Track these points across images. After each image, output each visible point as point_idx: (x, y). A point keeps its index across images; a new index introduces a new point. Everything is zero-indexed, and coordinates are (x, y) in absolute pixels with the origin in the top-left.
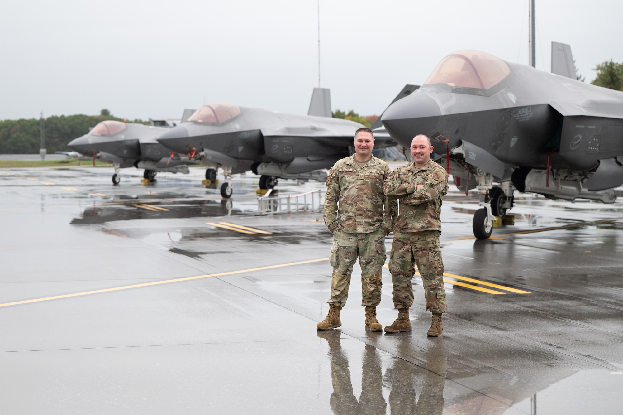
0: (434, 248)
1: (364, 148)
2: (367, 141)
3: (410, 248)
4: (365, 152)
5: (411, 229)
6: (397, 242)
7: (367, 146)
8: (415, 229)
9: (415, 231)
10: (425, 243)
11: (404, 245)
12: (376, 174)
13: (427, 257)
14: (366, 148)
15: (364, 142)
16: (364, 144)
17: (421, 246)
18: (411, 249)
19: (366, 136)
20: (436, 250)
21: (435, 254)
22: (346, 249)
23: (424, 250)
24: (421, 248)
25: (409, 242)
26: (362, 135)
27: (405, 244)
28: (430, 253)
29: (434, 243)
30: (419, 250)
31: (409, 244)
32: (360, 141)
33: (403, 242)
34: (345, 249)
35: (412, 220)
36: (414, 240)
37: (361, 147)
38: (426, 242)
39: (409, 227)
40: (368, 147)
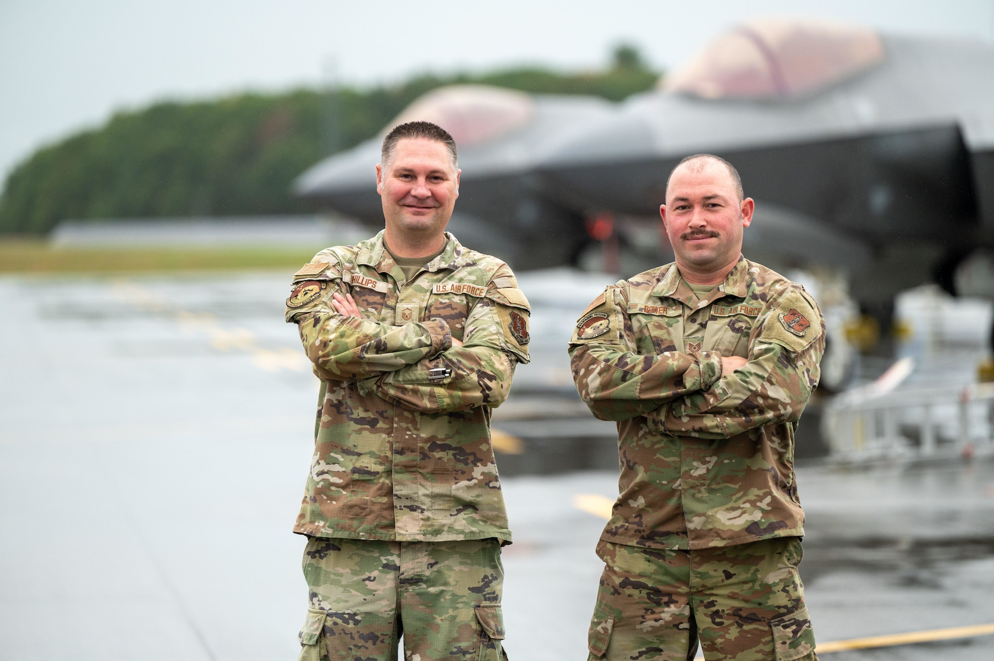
0: (790, 611)
1: (421, 204)
2: (434, 176)
3: (687, 612)
4: (427, 219)
5: (699, 535)
6: (629, 591)
7: (434, 196)
8: (718, 534)
9: (717, 543)
10: (756, 592)
11: (658, 604)
12: (456, 299)
13: (767, 648)
14: (430, 203)
15: (421, 180)
16: (421, 188)
17: (737, 604)
18: (692, 619)
19: (431, 155)
20: (797, 615)
21: (795, 632)
22: (357, 623)
23: (752, 618)
24: (736, 612)
25: (684, 589)
26: (413, 154)
27: (665, 599)
28: (778, 631)
29: (790, 589)
30: (727, 622)
31: (683, 600)
32: (406, 176)
33: (657, 591)
34: (351, 625)
35: (700, 501)
36: (709, 583)
37: (409, 200)
38: (757, 587)
39: (690, 526)
40: (437, 201)
